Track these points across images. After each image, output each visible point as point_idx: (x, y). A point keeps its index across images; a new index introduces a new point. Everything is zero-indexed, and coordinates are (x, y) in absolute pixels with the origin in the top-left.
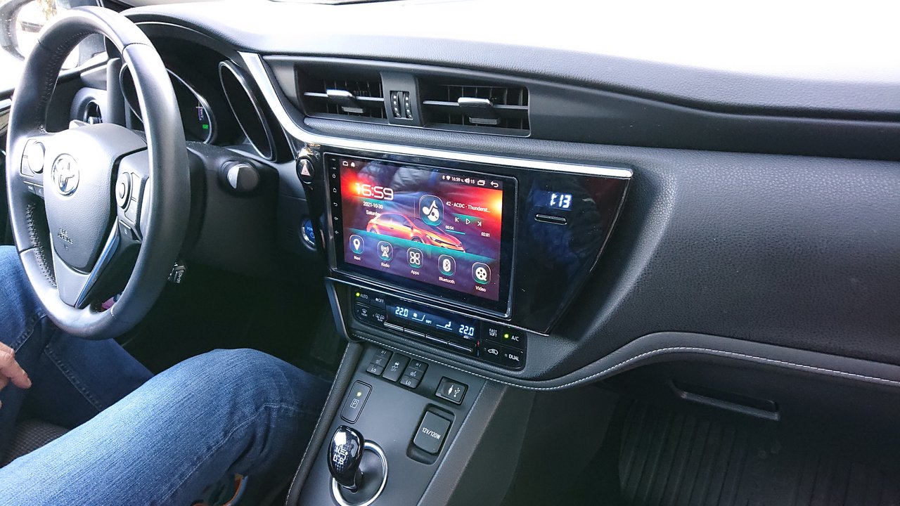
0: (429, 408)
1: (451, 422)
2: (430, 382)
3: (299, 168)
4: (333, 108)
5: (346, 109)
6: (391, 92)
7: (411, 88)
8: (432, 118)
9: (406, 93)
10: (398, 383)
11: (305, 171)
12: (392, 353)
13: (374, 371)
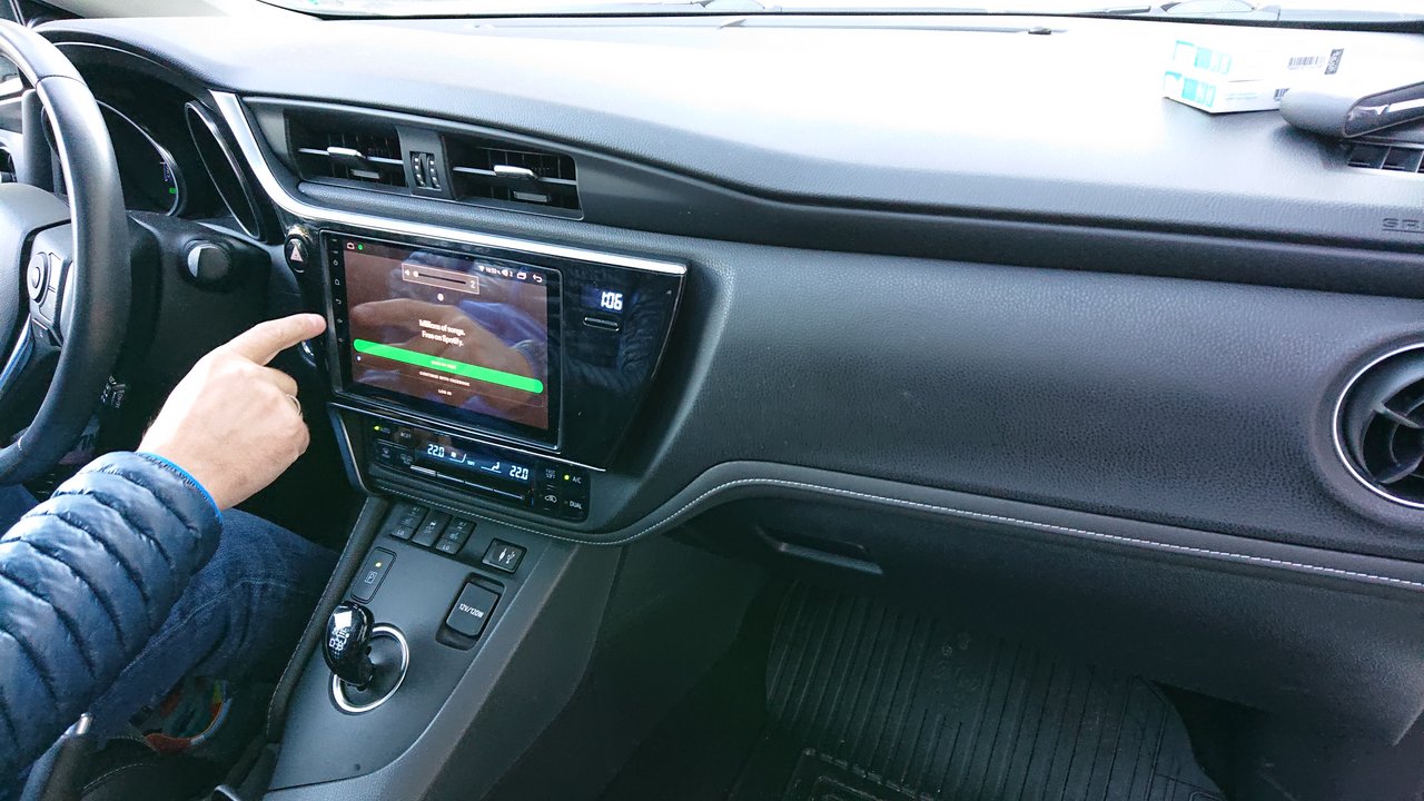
0: (472, 578)
1: (500, 595)
2: (476, 546)
3: (288, 252)
4: (338, 171)
5: (357, 173)
6: (412, 153)
7: (437, 149)
8: (469, 190)
9: (430, 156)
10: (432, 549)
11: (296, 256)
12: (429, 509)
13: (401, 533)
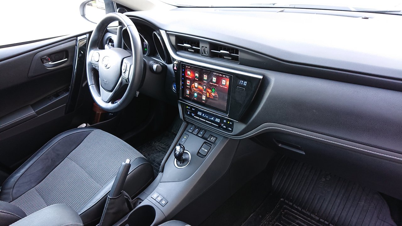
0: (205, 143)
1: (211, 147)
2: (206, 136)
3: (174, 67)
4: (185, 49)
5: (189, 50)
6: (202, 47)
7: (208, 46)
8: (213, 55)
9: (206, 47)
10: (197, 135)
11: (175, 68)
12: (196, 126)
13: (190, 131)
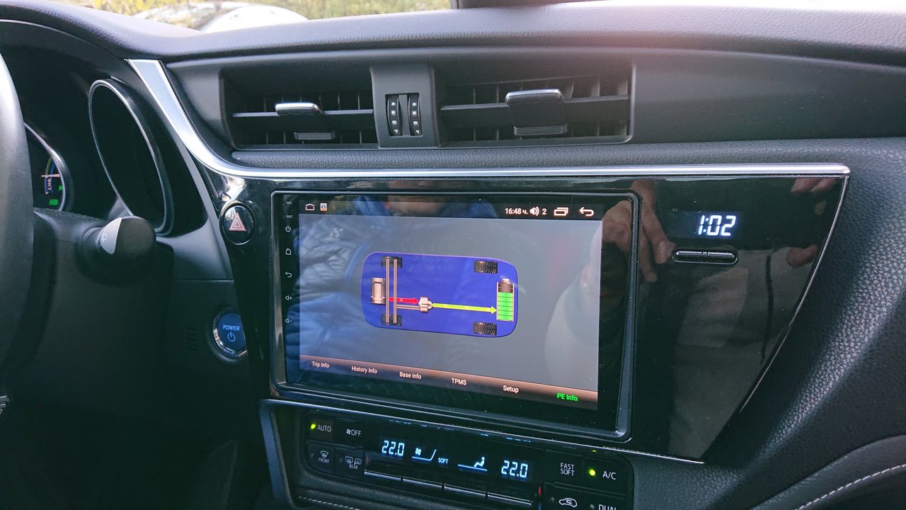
6: (388, 97)
9: (413, 96)
